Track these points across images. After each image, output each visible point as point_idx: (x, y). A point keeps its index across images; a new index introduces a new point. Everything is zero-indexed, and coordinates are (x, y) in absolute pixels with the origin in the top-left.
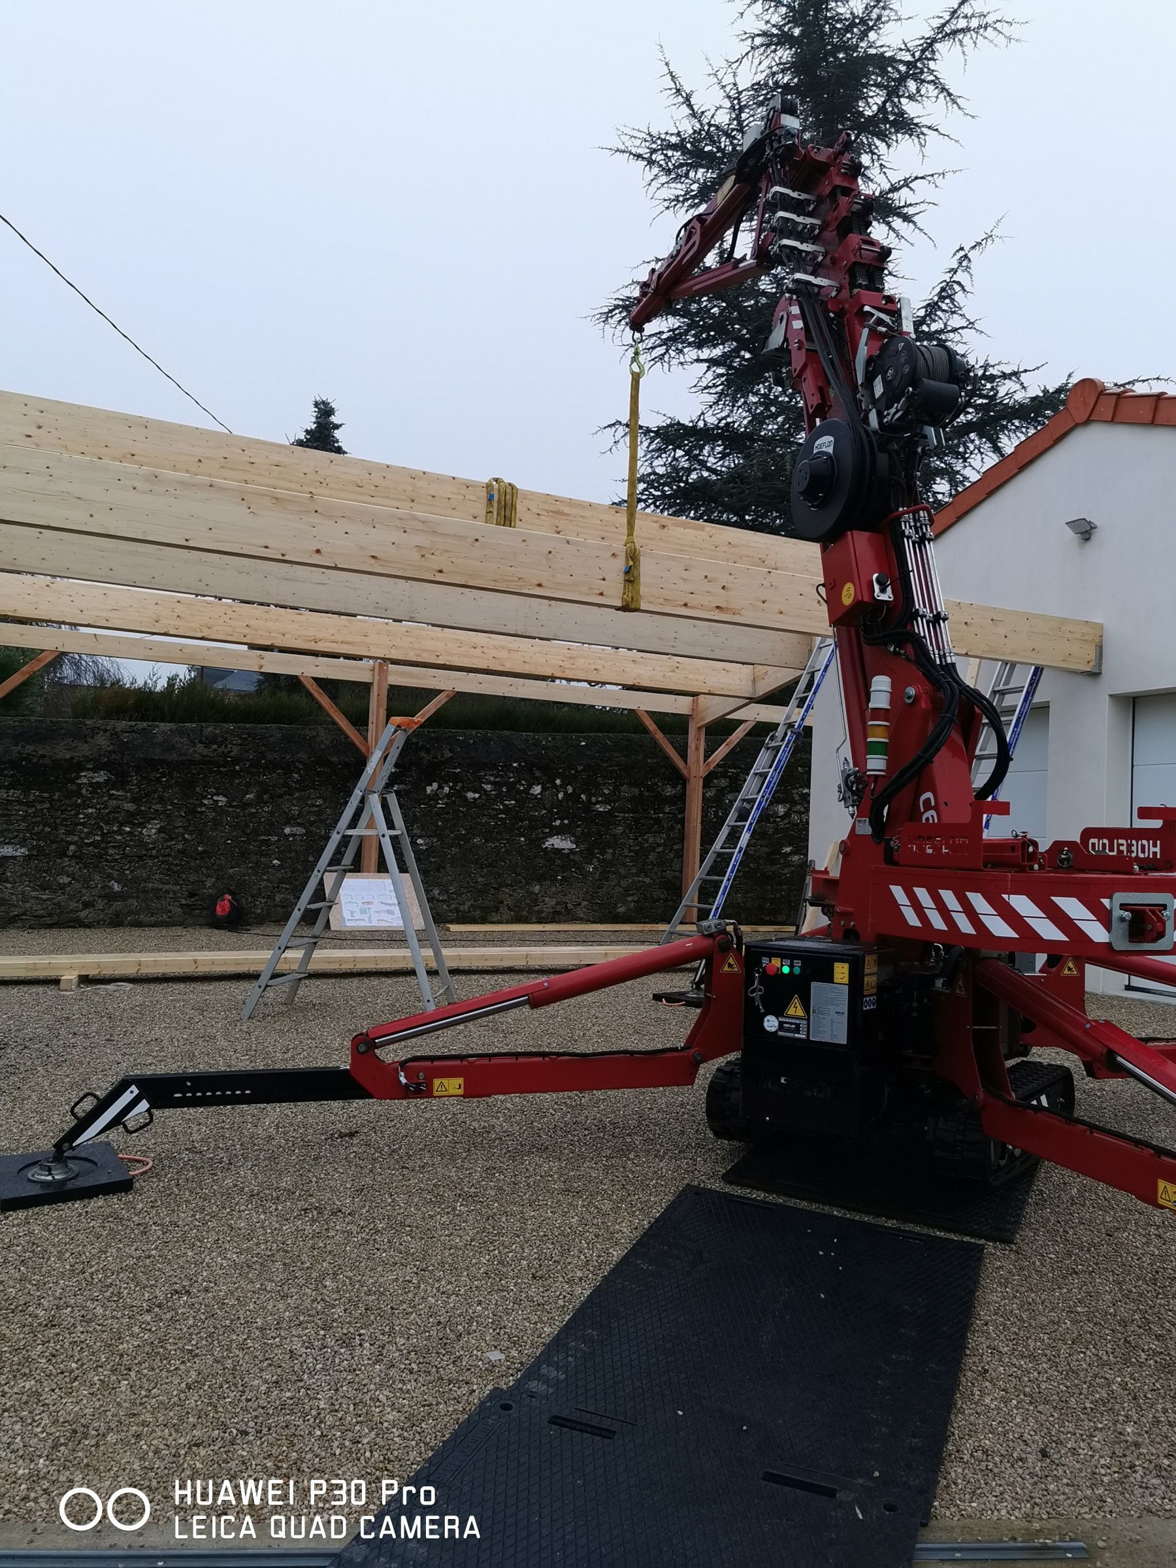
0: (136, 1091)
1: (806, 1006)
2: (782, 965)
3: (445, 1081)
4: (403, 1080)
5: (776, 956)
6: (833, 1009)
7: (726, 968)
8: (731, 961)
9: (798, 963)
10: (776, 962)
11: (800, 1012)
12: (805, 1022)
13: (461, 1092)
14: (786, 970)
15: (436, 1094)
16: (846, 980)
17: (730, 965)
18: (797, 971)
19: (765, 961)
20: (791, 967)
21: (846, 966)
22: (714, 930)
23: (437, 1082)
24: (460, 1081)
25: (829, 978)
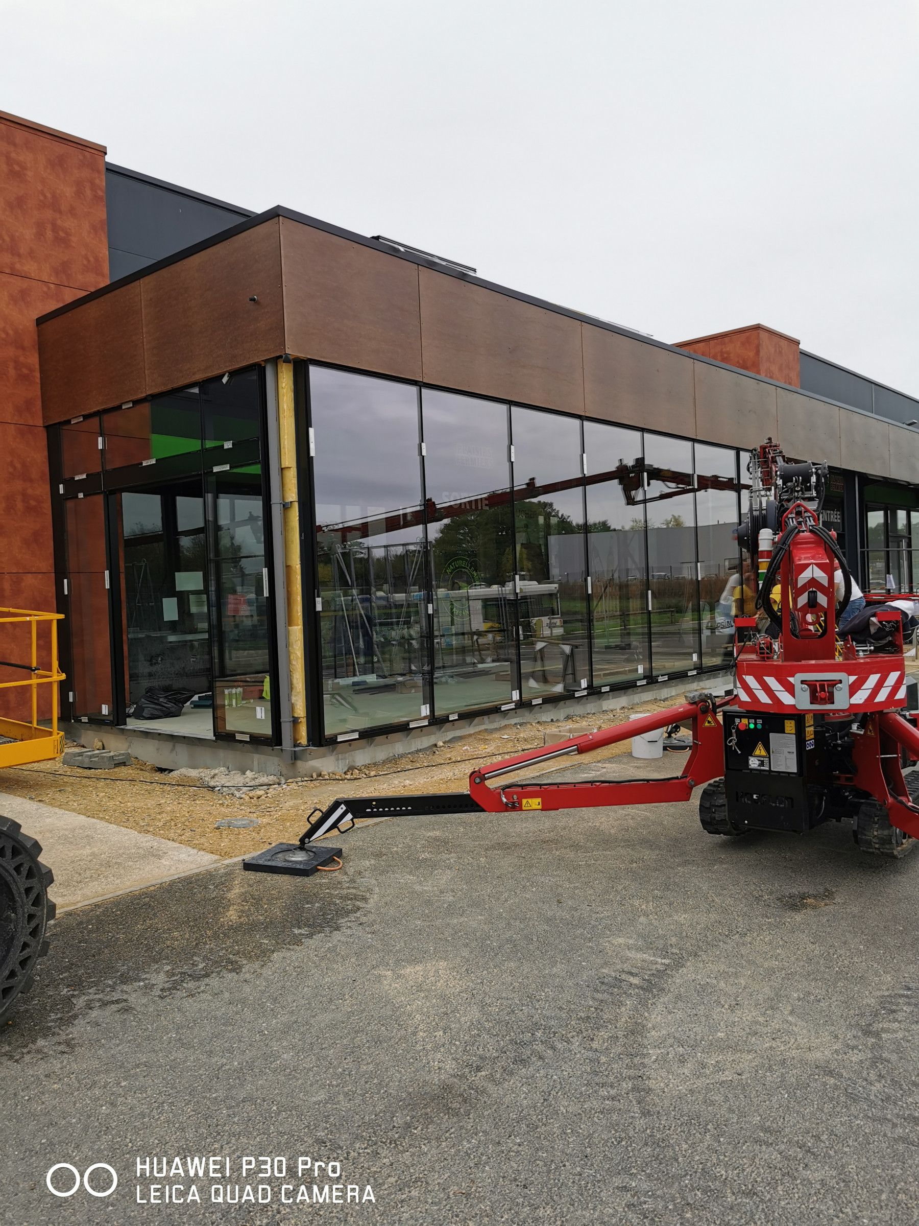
0: (345, 808)
1: (767, 748)
2: (749, 723)
3: (530, 800)
4: (504, 800)
5: (745, 717)
6: (786, 750)
7: (707, 724)
8: (709, 719)
9: (760, 721)
10: (745, 721)
11: (763, 753)
12: (767, 759)
13: (540, 807)
14: (752, 726)
15: (524, 808)
16: (794, 731)
17: (709, 722)
18: (759, 726)
19: (737, 721)
20: (755, 724)
21: (793, 722)
22: (697, 700)
23: (524, 801)
24: (539, 800)
25: (782, 731)
